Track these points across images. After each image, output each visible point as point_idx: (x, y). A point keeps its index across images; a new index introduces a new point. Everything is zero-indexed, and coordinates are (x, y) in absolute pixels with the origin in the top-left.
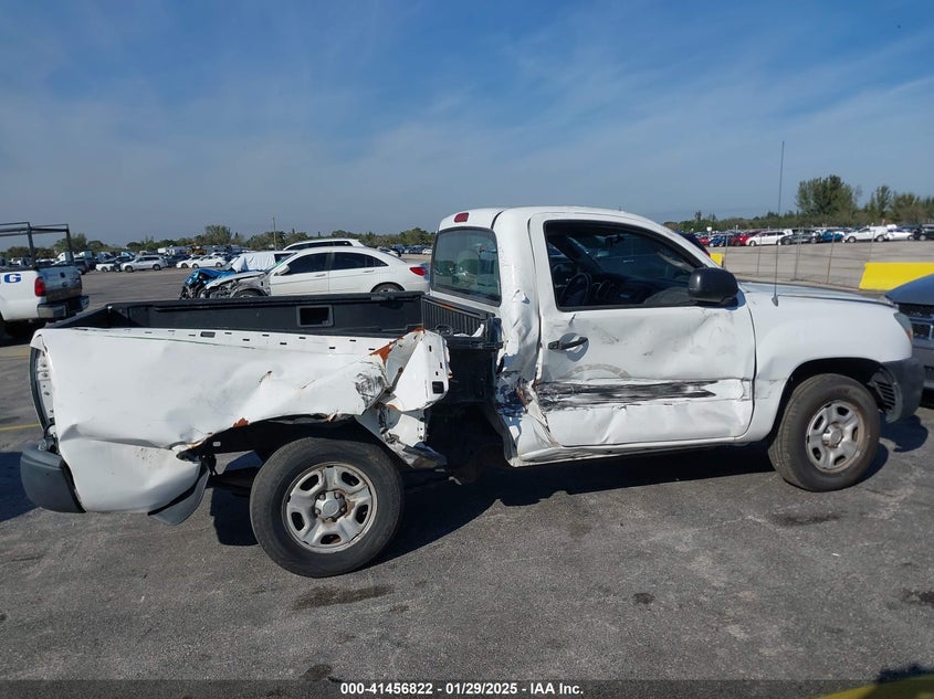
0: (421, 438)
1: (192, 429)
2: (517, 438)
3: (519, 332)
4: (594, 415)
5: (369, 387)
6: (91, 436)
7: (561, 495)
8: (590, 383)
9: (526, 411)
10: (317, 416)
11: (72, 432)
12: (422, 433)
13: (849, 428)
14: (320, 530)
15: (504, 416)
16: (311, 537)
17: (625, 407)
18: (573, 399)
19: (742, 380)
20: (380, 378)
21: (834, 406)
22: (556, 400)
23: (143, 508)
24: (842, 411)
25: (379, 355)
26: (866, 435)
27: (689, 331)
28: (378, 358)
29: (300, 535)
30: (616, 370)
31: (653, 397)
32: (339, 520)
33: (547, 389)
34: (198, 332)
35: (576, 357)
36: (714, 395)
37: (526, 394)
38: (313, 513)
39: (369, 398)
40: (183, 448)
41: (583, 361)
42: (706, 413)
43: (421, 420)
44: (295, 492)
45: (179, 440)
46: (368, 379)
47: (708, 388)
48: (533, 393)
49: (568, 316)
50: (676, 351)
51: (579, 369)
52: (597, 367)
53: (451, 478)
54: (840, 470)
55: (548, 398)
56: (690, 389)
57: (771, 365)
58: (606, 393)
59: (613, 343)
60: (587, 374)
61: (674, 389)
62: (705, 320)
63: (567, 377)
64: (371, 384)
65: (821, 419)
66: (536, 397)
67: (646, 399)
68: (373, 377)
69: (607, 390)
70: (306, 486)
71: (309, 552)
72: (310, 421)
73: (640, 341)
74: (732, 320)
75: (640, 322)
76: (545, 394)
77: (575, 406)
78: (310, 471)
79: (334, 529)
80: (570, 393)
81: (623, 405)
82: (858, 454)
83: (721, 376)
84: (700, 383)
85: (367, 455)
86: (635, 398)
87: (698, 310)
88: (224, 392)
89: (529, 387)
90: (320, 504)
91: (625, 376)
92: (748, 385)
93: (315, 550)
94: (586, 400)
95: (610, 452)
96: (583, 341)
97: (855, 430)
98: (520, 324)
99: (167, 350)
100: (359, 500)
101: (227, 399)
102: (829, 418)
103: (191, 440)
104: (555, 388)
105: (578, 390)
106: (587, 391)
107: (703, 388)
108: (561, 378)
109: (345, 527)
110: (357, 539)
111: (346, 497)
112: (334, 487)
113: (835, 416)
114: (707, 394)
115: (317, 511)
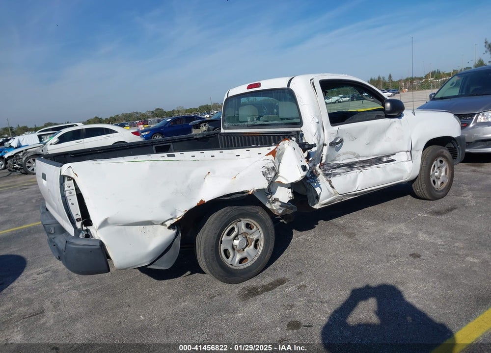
0: (290, 197)
1: (176, 210)
2: (320, 194)
3: (317, 138)
4: (350, 177)
5: (269, 173)
6: (116, 224)
7: (321, 222)
8: (343, 162)
9: (319, 180)
10: (243, 192)
11: (105, 223)
12: (291, 195)
13: (444, 169)
14: (238, 257)
15: (311, 183)
16: (233, 261)
17: (361, 171)
18: (337, 171)
19: (406, 152)
20: (273, 167)
21: (439, 160)
22: (330, 172)
23: (146, 263)
24: (441, 162)
25: (271, 155)
26: (450, 171)
27: (384, 131)
28: (271, 157)
29: (228, 261)
30: (354, 154)
31: (371, 165)
32: (245, 250)
33: (325, 167)
34: (165, 155)
35: (338, 150)
36: (395, 160)
37: (316, 171)
38: (233, 248)
39: (270, 179)
40: (173, 222)
41: (341, 151)
42: (394, 170)
43: (289, 188)
44: (224, 238)
45: (170, 217)
46: (268, 169)
47: (392, 157)
48: (319, 171)
49: (336, 128)
50: (379, 141)
51: (339, 155)
52: (347, 153)
53: (281, 221)
54: (443, 188)
55: (327, 172)
56: (385, 159)
57: (417, 142)
58: (350, 166)
59: (353, 140)
60: (342, 158)
61: (378, 160)
62: (391, 124)
63: (334, 160)
64: (270, 171)
65: (434, 166)
66: (322, 173)
67: (368, 166)
68: (270, 167)
69: (351, 165)
70: (229, 234)
71: (234, 269)
72: (239, 196)
73: (365, 138)
74: (401, 123)
75: (365, 128)
76: (325, 170)
77: (339, 174)
78: (230, 225)
79: (244, 254)
80: (335, 168)
81: (360, 171)
82: (448, 181)
83: (397, 151)
84: (388, 156)
85: (258, 212)
86: (363, 166)
87: (387, 120)
88: (188, 186)
89: (317, 167)
90: (236, 242)
91: (358, 157)
92: (409, 153)
93: (237, 268)
94: (343, 171)
95: (356, 195)
96: (342, 141)
97: (446, 169)
98: (317, 134)
99: (151, 167)
100: (255, 237)
101: (191, 190)
102: (437, 165)
103: (176, 216)
104: (329, 166)
105: (339, 166)
106: (342, 166)
107: (390, 158)
108: (331, 161)
109: (249, 252)
110: (256, 258)
111: (248, 236)
112: (242, 232)
113: (439, 164)
114: (392, 161)
115: (235, 247)
